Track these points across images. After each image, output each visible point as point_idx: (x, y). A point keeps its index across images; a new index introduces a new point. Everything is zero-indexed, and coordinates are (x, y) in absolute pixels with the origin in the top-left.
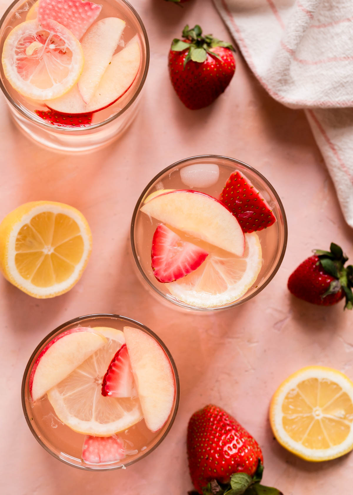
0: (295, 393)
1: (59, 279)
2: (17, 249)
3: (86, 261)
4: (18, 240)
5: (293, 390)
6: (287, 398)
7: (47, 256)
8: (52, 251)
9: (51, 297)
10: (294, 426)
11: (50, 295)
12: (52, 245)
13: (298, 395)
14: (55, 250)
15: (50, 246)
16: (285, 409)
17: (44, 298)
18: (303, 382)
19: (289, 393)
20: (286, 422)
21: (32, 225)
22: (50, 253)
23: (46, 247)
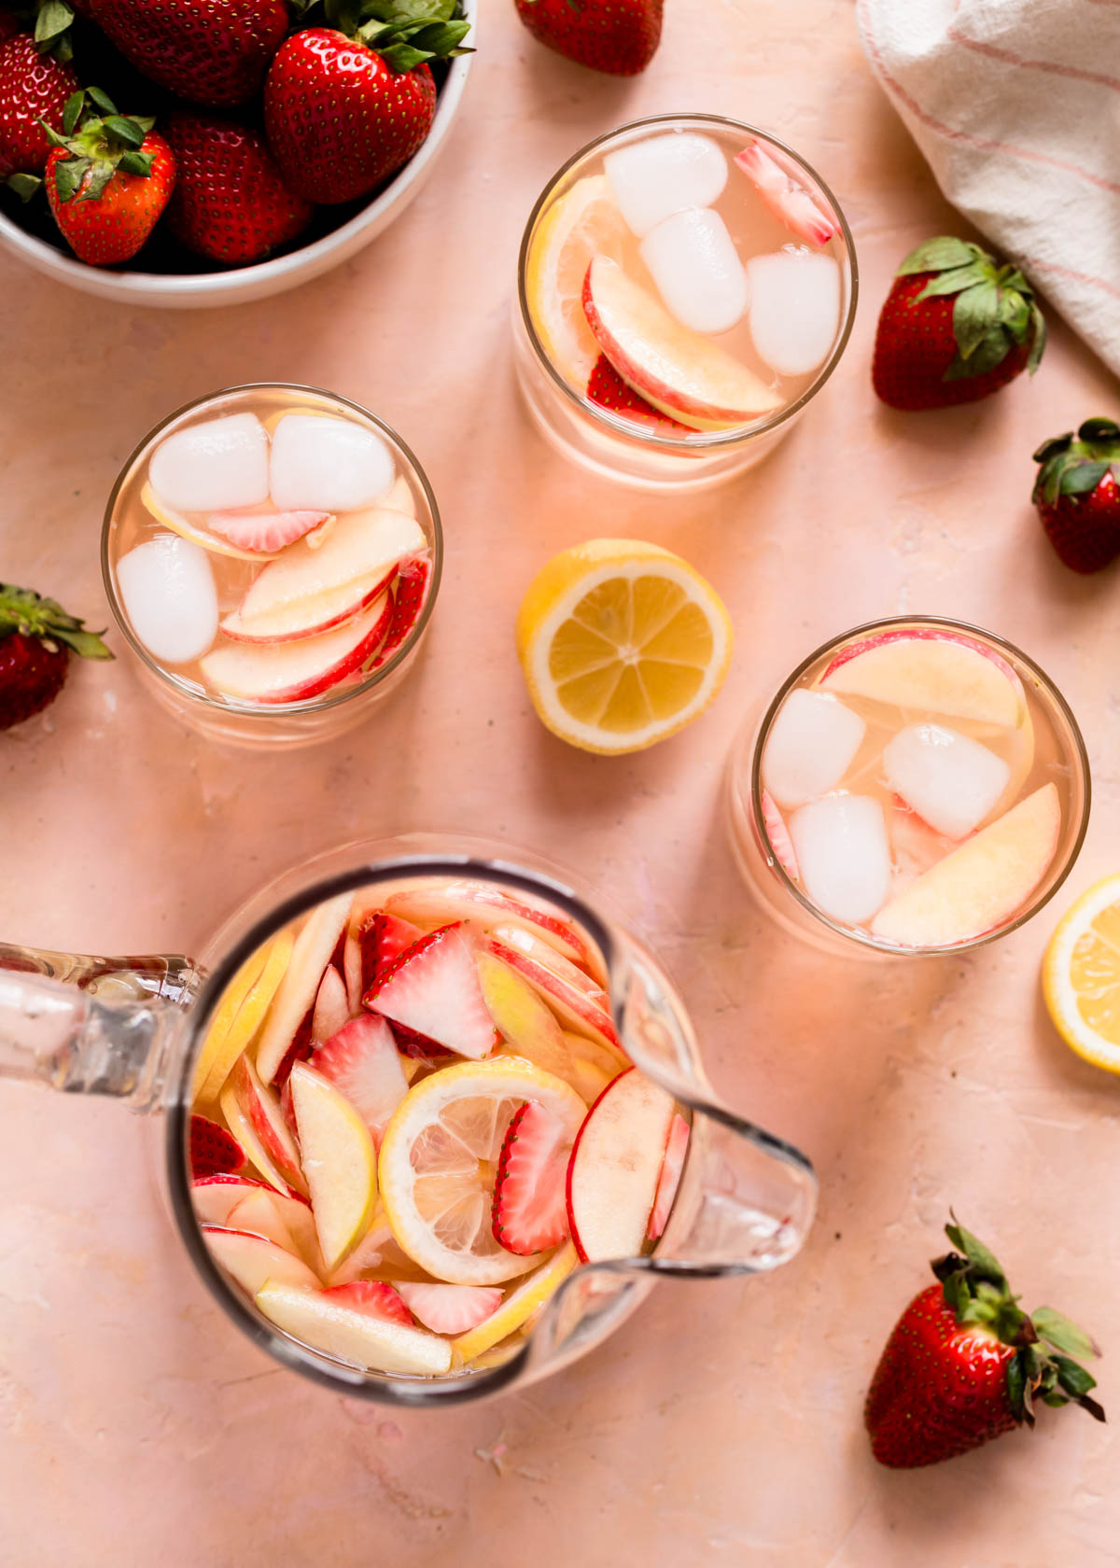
0: (1091, 941)
1: (608, 722)
2: (579, 610)
3: (679, 725)
4: (590, 596)
5: (1085, 936)
6: (1076, 956)
7: (618, 663)
8: (635, 661)
9: (572, 742)
10: (1107, 1013)
11: (573, 738)
12: (643, 651)
13: (1098, 945)
14: (641, 664)
15: (636, 650)
16: (1078, 980)
17: (559, 734)
18: (1103, 914)
19: (1078, 945)
20: (1086, 1008)
21: (634, 588)
22: (627, 662)
23: (629, 646)
